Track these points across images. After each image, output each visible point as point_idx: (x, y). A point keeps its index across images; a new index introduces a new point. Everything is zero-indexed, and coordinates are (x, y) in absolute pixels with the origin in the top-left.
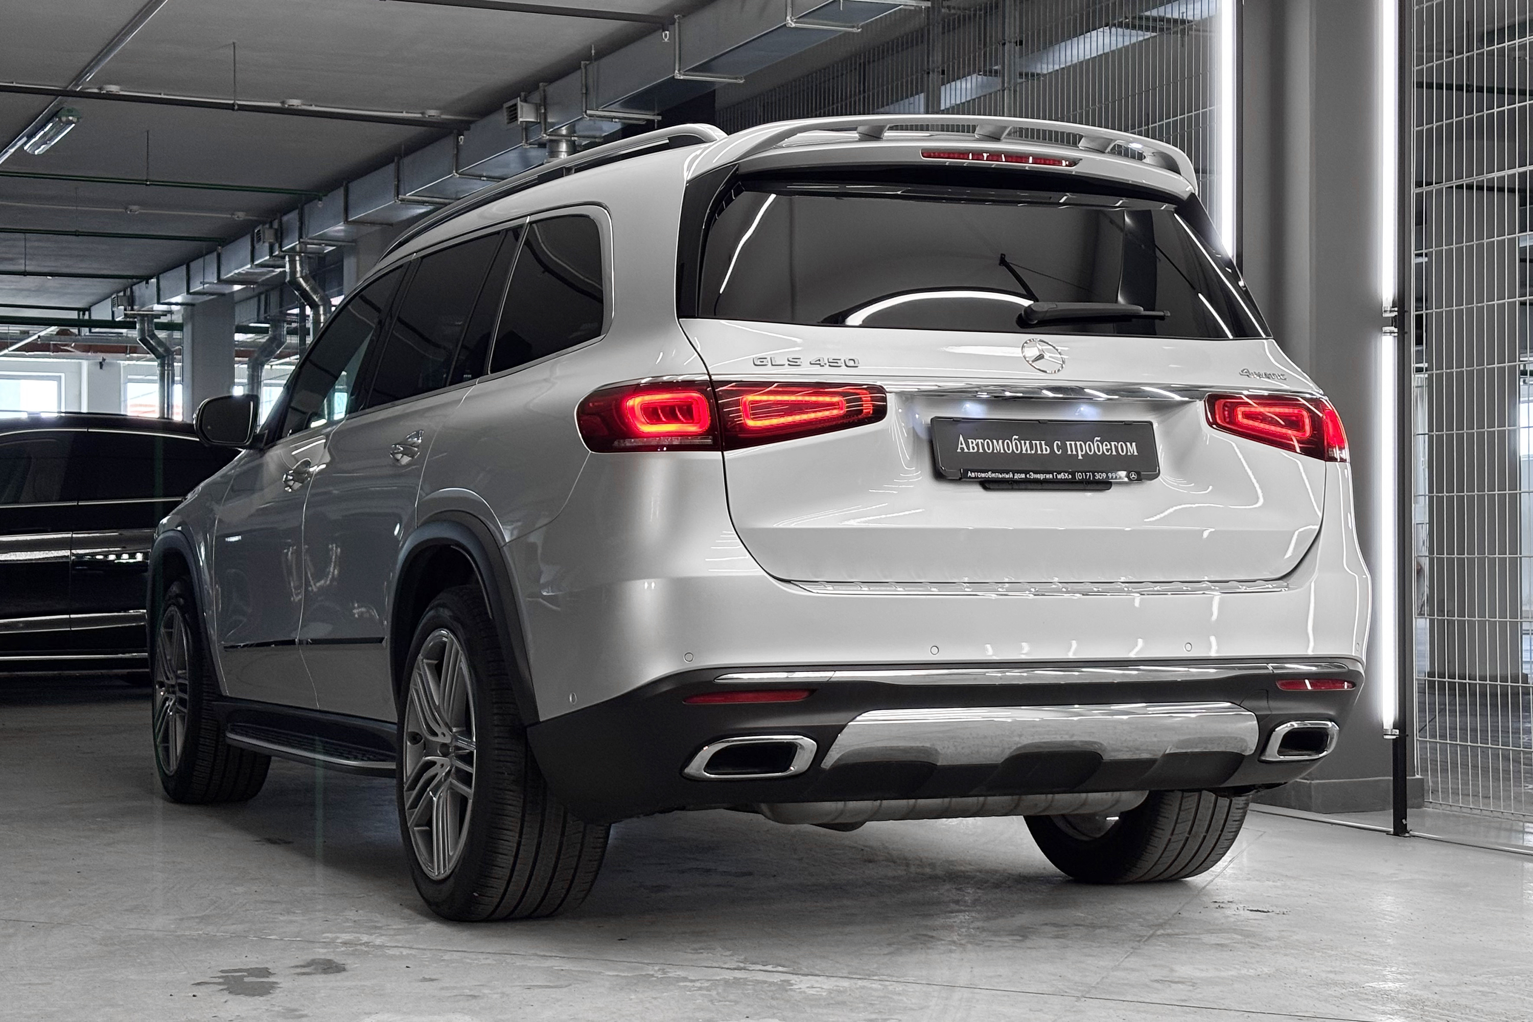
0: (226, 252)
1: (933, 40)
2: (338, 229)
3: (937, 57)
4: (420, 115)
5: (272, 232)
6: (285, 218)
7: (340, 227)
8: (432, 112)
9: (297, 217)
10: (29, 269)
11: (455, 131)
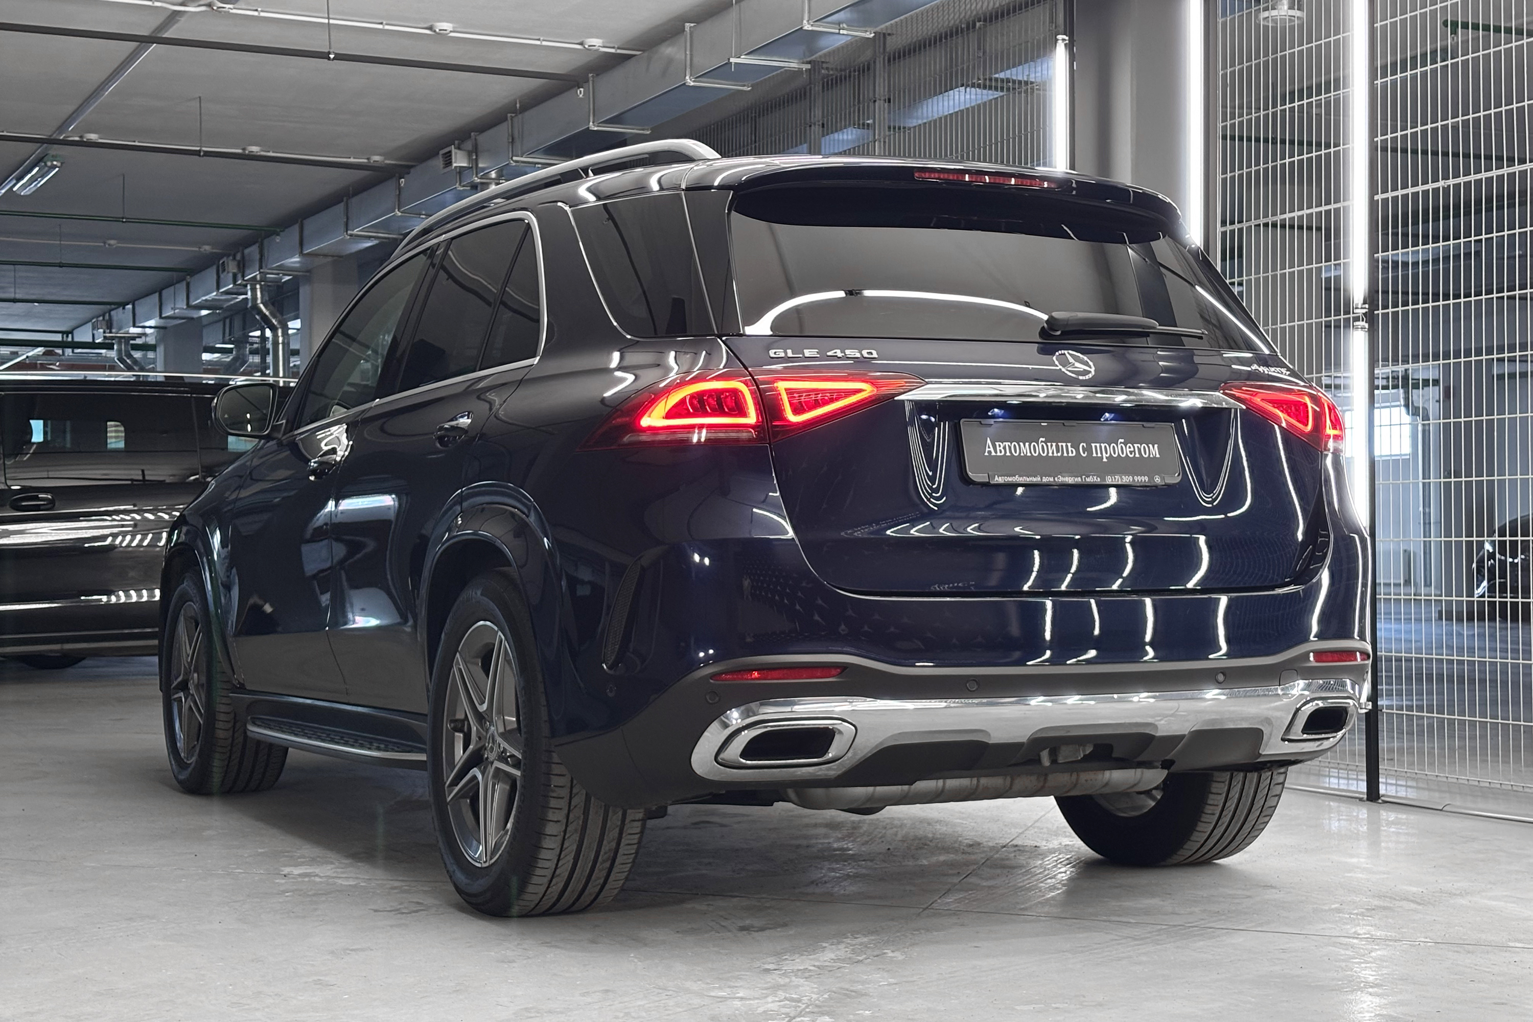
0: (194, 281)
1: (815, 96)
2: (295, 260)
3: (818, 113)
4: (366, 161)
5: (236, 263)
6: (247, 251)
7: (296, 259)
8: (377, 158)
9: (257, 251)
10: (18, 296)
11: (397, 175)
